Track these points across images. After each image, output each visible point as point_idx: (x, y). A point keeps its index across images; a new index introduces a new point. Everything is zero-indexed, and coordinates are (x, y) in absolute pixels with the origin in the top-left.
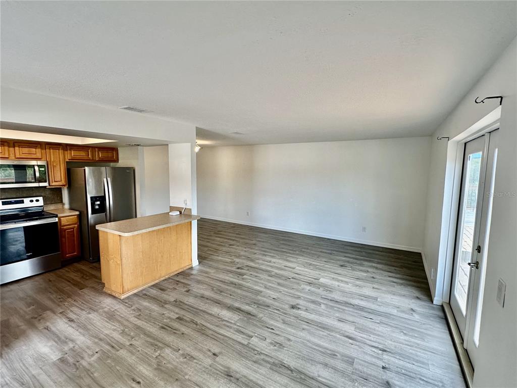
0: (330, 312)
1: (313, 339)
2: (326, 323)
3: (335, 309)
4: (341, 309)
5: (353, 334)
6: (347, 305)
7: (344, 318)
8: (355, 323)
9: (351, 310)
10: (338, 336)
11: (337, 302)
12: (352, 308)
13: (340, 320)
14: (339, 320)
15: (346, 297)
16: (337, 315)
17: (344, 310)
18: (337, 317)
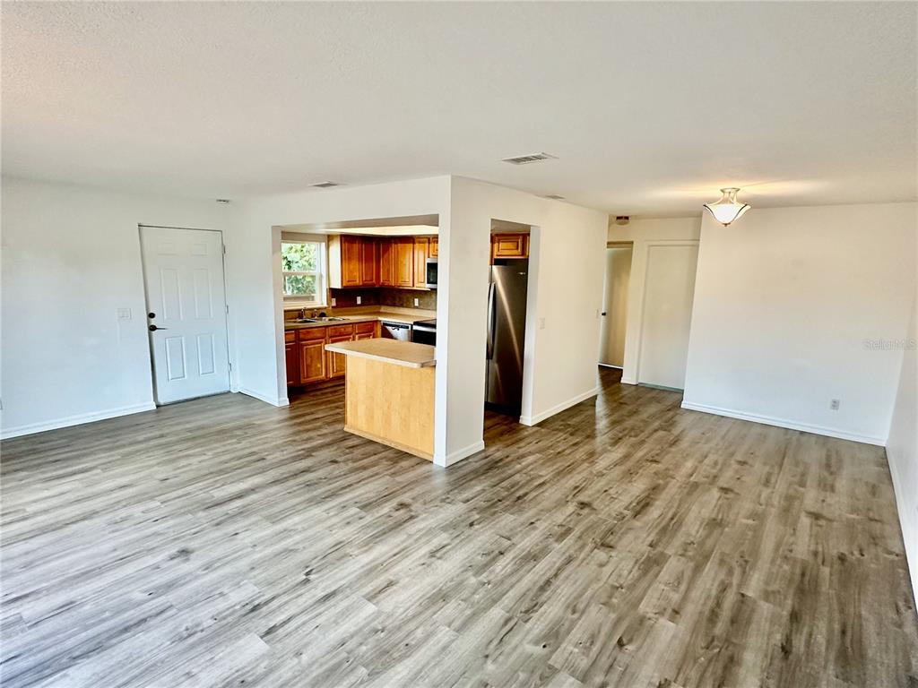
0: (108, 600)
1: (83, 554)
2: (89, 581)
3: (107, 614)
4: (94, 625)
5: (18, 607)
6: (91, 645)
7: (66, 615)
8: (30, 627)
9: (69, 643)
10: (44, 585)
11: (126, 630)
12: (70, 651)
13: (69, 606)
14: (72, 603)
15: (120, 665)
16: (87, 607)
17: (86, 628)
18: (82, 604)
